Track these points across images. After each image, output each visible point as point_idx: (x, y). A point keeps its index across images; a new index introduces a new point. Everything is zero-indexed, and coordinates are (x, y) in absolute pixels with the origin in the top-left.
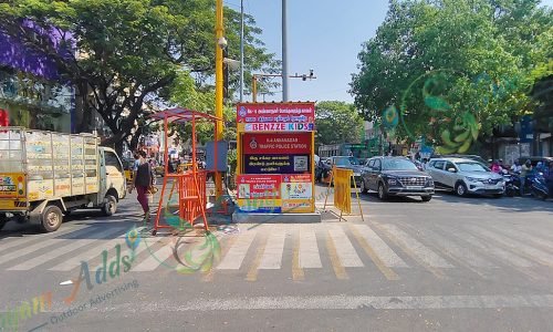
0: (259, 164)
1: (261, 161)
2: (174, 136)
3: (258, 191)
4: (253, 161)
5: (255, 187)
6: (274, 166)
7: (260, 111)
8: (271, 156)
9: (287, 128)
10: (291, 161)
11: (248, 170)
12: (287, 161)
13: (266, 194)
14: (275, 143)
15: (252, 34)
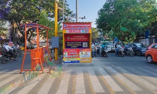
0: (70, 45)
1: (71, 44)
2: (42, 37)
3: (71, 55)
4: (69, 44)
5: (70, 53)
6: (76, 46)
7: (71, 26)
8: (75, 42)
9: (81, 32)
10: (82, 44)
11: (67, 47)
12: (80, 44)
13: (74, 56)
14: (76, 38)
15: (66, 6)
